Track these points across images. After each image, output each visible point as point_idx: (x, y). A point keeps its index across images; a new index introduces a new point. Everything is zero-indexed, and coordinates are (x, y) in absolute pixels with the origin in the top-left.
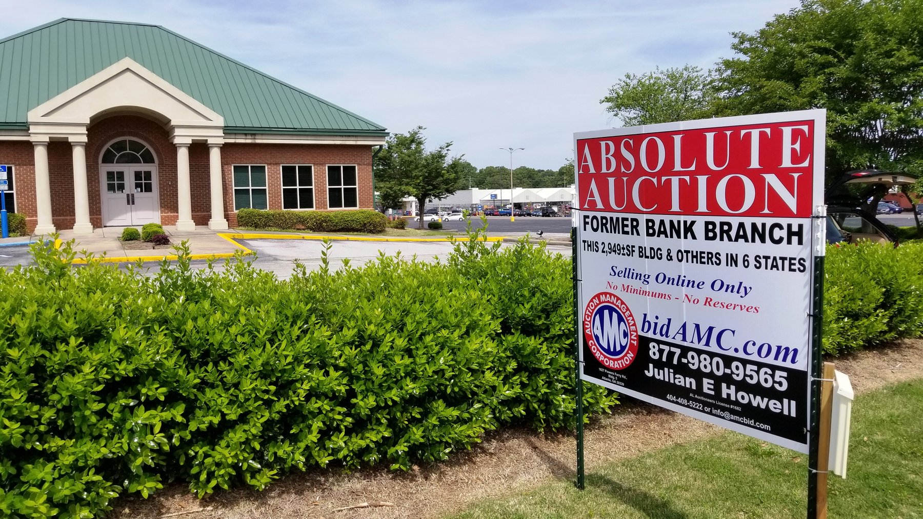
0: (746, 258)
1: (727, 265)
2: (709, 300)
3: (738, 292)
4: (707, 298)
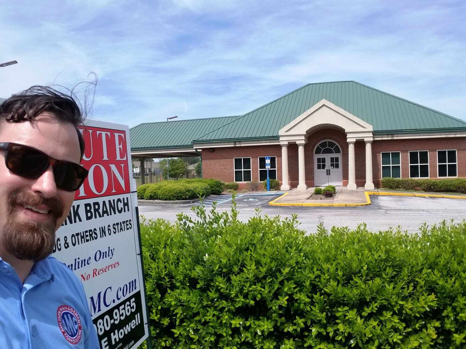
0: (109, 228)
1: (101, 237)
2: (95, 270)
3: (109, 256)
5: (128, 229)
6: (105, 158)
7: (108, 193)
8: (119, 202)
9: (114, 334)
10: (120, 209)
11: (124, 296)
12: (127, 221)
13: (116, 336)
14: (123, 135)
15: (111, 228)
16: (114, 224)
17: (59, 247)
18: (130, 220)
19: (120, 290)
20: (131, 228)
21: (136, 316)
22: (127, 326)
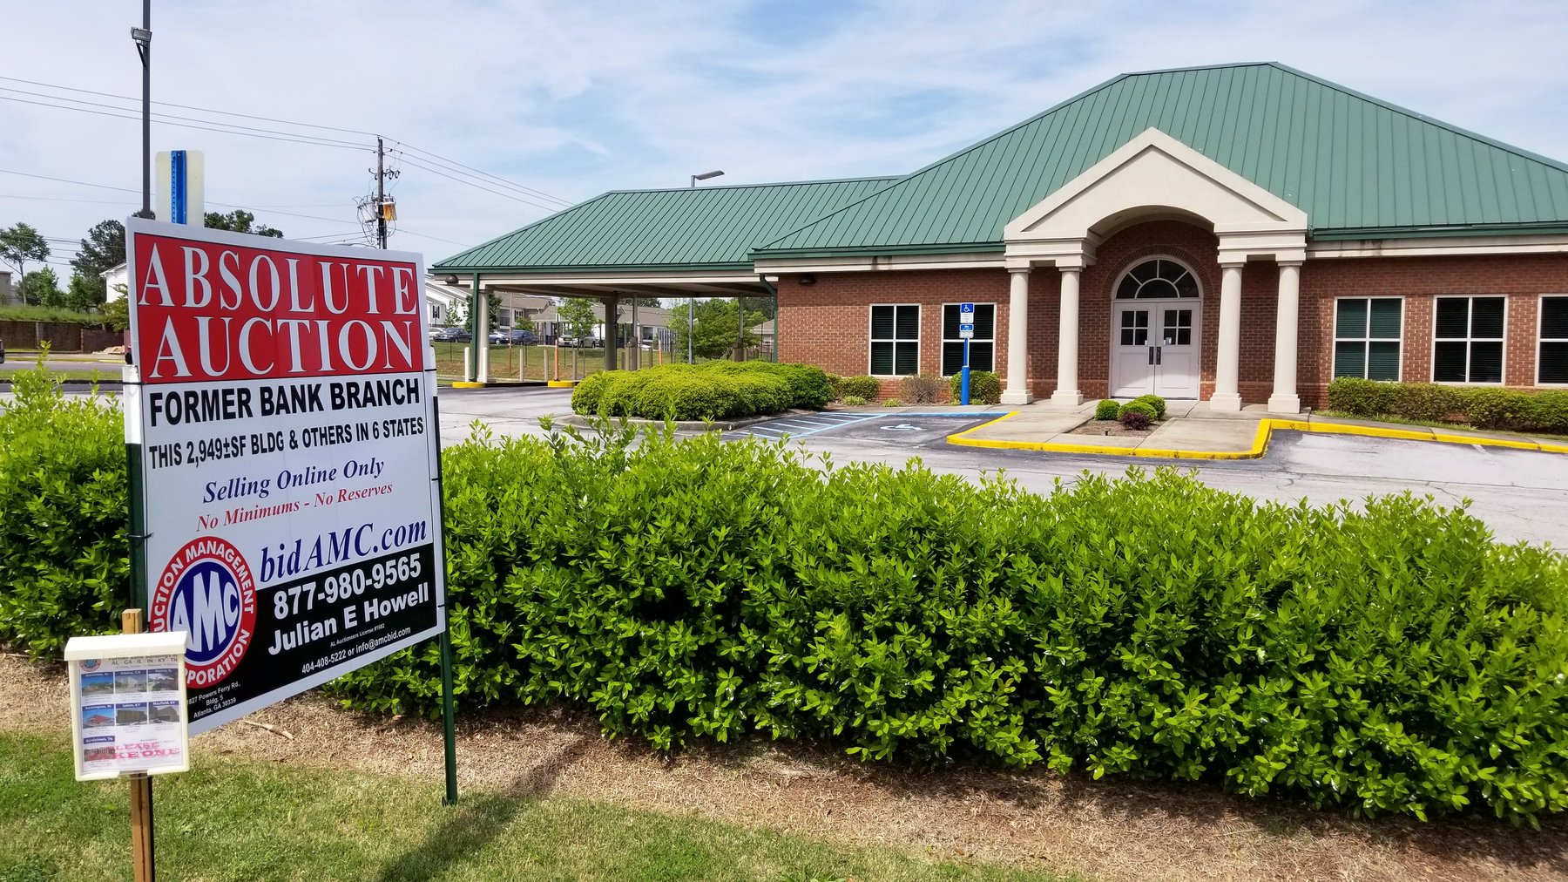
5: (414, 433)
6: (373, 309)
7: (377, 368)
8: (398, 387)
9: (371, 605)
10: (399, 397)
12: (413, 419)
13: (375, 609)
14: (410, 271)
15: (380, 427)
16: (386, 422)
18: (420, 419)
19: (391, 533)
20: (420, 432)
21: (420, 586)
22: (399, 598)
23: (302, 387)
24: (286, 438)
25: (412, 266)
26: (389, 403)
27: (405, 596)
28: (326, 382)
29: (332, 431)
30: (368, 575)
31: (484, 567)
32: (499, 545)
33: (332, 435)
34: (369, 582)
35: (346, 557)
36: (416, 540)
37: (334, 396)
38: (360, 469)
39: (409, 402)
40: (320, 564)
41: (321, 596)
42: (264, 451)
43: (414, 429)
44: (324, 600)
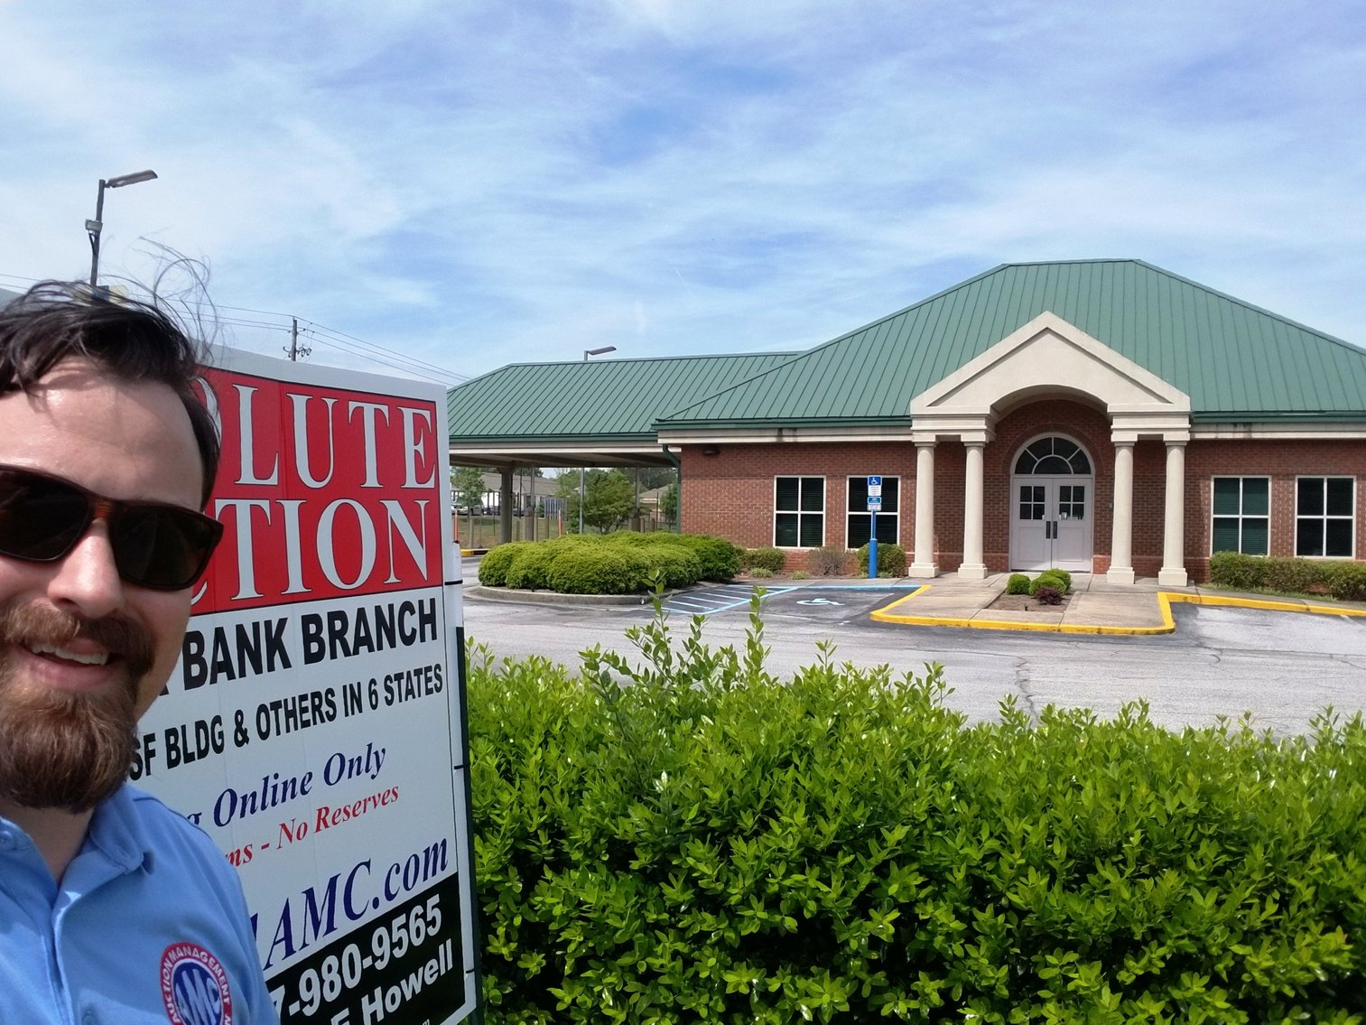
0: (373, 687)
1: (347, 715)
3: (367, 771)
4: (320, 811)
7: (376, 585)
11: (407, 889)
17: (219, 742)
19: (398, 871)
20: (438, 690)
23: (256, 626)
24: (228, 727)
25: (430, 405)
26: (393, 645)
27: (421, 970)
28: (293, 614)
29: (304, 704)
30: (366, 951)
31: (504, 870)
32: (525, 836)
33: (304, 710)
34: (368, 962)
35: (331, 928)
36: (434, 873)
37: (308, 639)
38: (350, 766)
39: (423, 640)
40: (290, 951)
41: (294, 1008)
42: (189, 758)
43: (431, 685)
44: (300, 1013)
